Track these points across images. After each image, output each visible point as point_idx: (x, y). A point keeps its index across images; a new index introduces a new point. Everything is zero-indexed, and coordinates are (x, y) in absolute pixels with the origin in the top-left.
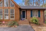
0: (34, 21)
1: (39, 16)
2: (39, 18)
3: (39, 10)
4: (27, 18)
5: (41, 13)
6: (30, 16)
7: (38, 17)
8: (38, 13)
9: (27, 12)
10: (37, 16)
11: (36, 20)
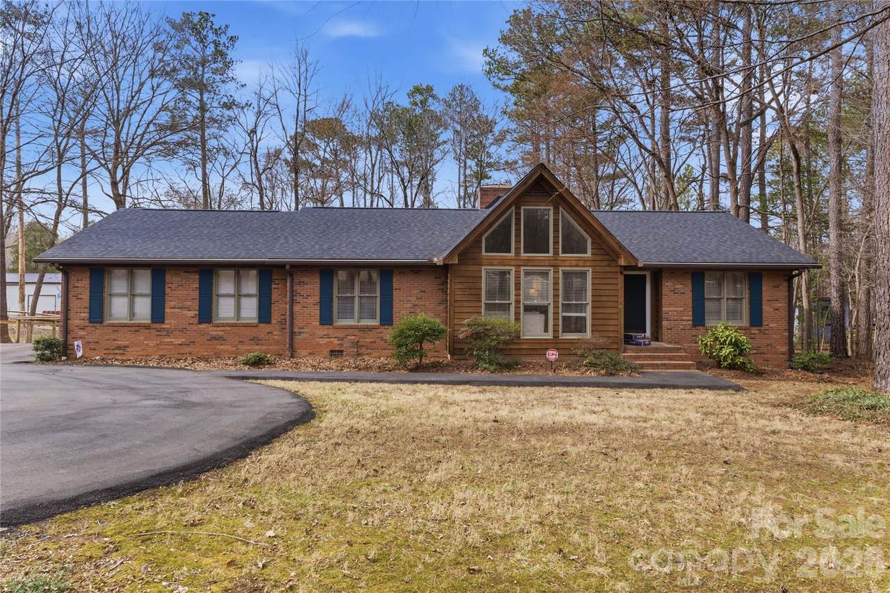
0: (726, 351)
1: (756, 318)
2: (755, 330)
3: (754, 276)
4: (665, 333)
5: (767, 291)
6: (688, 317)
7: (745, 322)
8: (746, 296)
9: (667, 285)
10: (733, 314)
11: (736, 344)
